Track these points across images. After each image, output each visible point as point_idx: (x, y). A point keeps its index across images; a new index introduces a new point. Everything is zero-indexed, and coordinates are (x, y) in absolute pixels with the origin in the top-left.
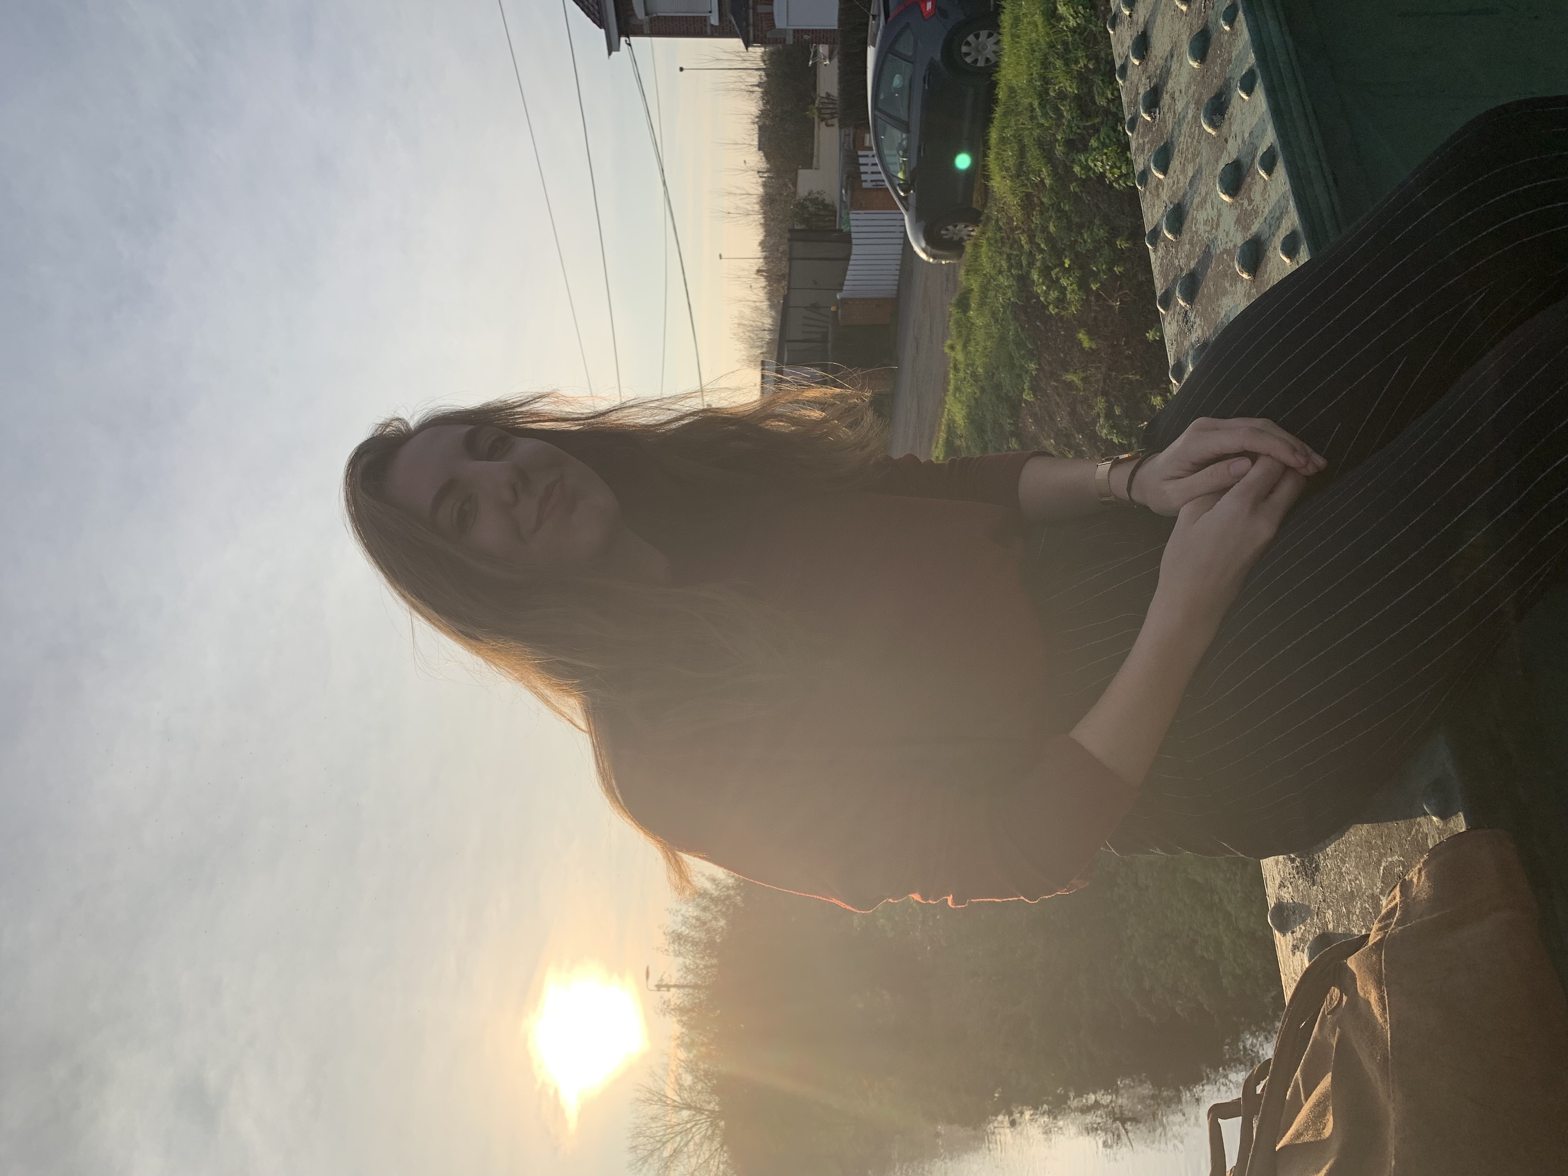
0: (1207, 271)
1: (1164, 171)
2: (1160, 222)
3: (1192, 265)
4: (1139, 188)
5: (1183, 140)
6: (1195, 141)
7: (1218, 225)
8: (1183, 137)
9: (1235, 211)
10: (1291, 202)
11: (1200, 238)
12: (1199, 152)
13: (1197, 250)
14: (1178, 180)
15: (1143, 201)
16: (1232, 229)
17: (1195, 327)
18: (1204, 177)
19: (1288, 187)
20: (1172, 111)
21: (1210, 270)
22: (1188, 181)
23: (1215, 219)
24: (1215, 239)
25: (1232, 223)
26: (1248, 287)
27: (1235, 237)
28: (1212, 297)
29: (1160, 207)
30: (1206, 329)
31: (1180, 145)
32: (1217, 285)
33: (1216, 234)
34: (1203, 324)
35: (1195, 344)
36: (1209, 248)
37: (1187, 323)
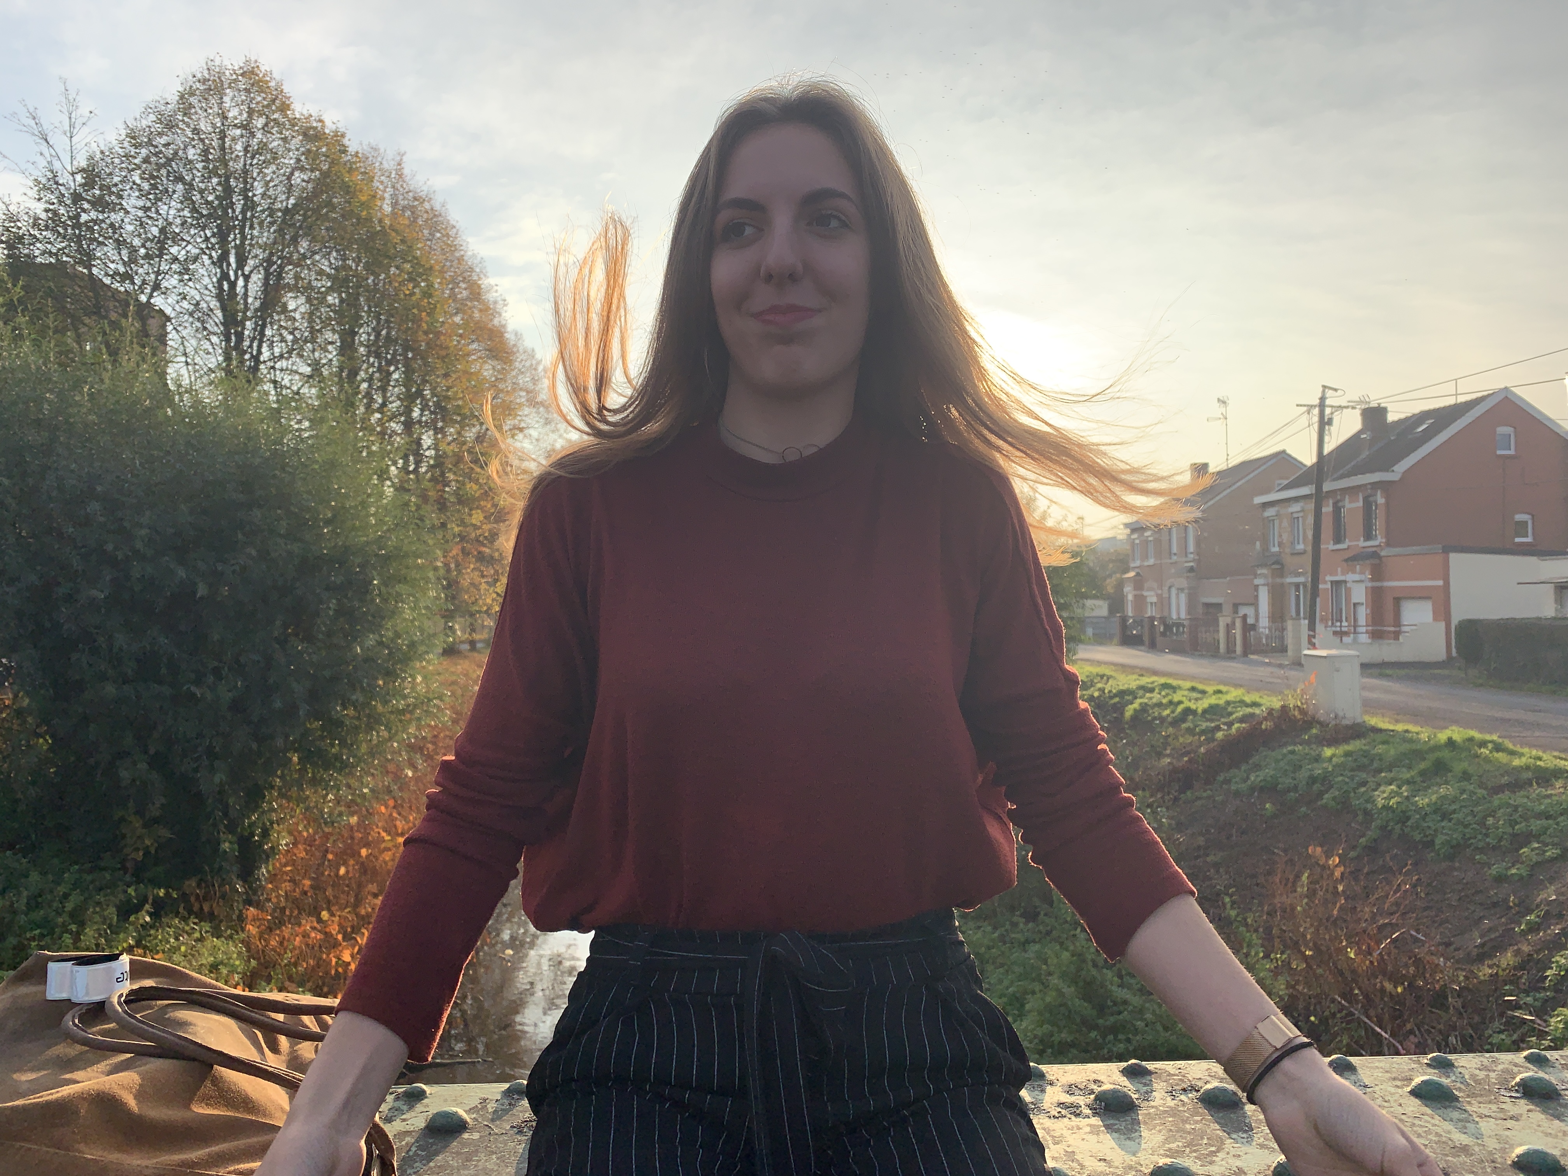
1: (1415, 1093)
4: (1430, 1056)
5: (1433, 1121)
8: (1437, 1122)
15: (1410, 1059)
17: (1169, 1099)
20: (1493, 1115)
21: (1218, 1127)
24: (1249, 1142)
25: (1245, 1165)
26: (1143, 1169)
27: (1221, 1165)
28: (1181, 1125)
29: (1375, 1079)
30: (1152, 1110)
31: (1427, 1115)
32: (1189, 1133)
33: (1254, 1143)
34: (1161, 1108)
35: (1147, 1096)
36: (1246, 1132)
37: (1184, 1090)
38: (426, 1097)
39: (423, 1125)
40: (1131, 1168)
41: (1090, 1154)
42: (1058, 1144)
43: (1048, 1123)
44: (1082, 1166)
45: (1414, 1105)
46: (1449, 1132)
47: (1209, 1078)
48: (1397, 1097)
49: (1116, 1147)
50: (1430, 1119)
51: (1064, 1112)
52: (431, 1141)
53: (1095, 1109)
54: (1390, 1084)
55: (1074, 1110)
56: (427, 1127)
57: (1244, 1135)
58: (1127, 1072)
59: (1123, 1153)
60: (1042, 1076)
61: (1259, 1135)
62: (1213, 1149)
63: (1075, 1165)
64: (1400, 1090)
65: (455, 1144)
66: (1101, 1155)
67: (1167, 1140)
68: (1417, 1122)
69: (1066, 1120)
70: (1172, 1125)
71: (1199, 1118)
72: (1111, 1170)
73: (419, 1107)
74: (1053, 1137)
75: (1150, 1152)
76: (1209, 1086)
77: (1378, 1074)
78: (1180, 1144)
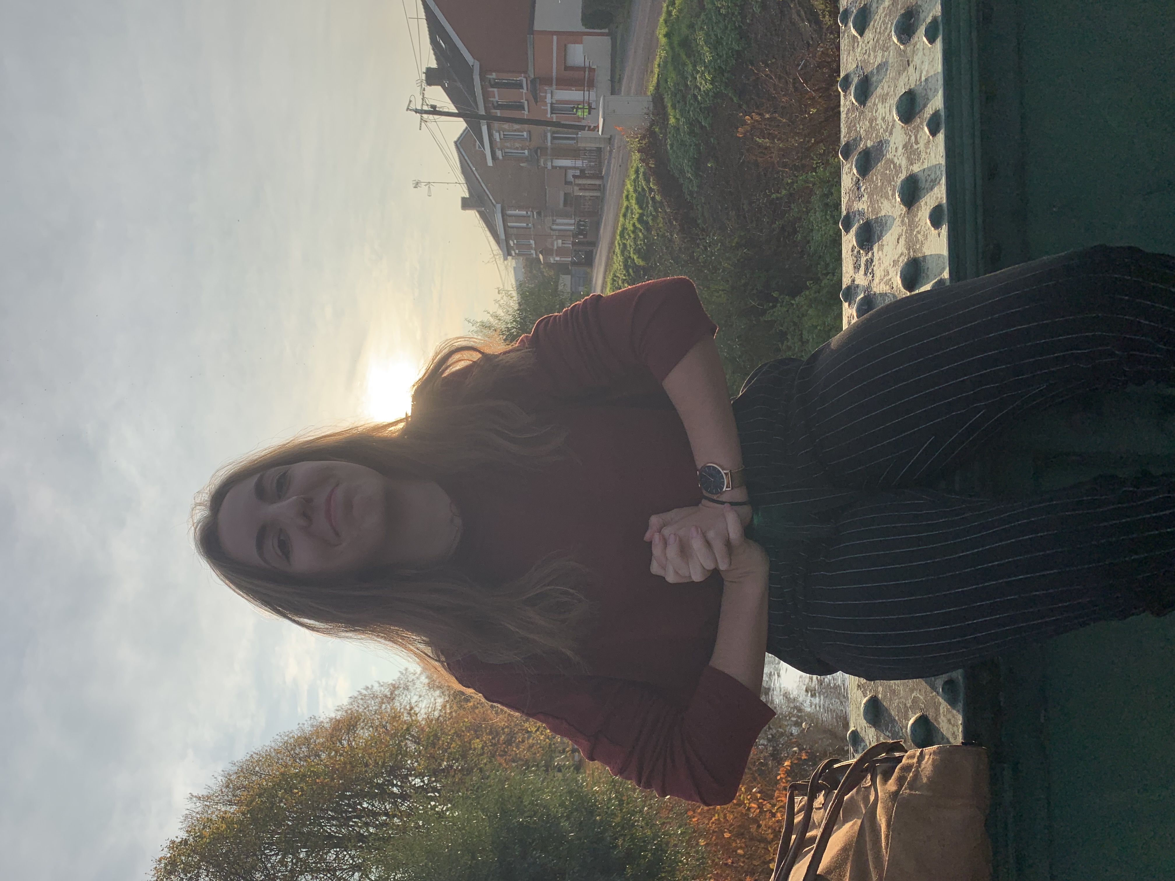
0: (878, 163)
1: (861, 33)
2: (852, 76)
3: (869, 144)
4: (841, 25)
5: (878, 20)
6: (886, 34)
7: (891, 133)
8: (878, 17)
9: (905, 136)
10: (943, 178)
11: (877, 127)
12: (887, 48)
13: (874, 135)
14: (870, 54)
15: (842, 38)
16: (900, 150)
17: (863, 199)
18: (888, 76)
19: (943, 162)
21: (880, 164)
22: (876, 64)
23: (891, 124)
24: (887, 142)
25: (901, 143)
26: (903, 213)
27: (902, 159)
28: (878, 189)
29: (853, 60)
30: (870, 210)
31: (874, 24)
32: (883, 183)
33: (889, 139)
34: (869, 203)
35: (861, 213)
36: (882, 145)
37: (858, 189)
38: (856, 729)
39: (873, 729)
40: (903, 221)
41: (895, 250)
42: (888, 272)
43: (877, 281)
44: (902, 254)
45: (869, 34)
46: (884, 8)
47: (851, 173)
48: (864, 45)
49: (890, 232)
50: (877, 22)
51: (870, 271)
52: (883, 721)
53: (868, 249)
54: (856, 51)
55: (870, 263)
56: (875, 727)
57: (884, 146)
58: (847, 229)
59: (893, 227)
60: (849, 288)
61: (884, 136)
62: (892, 166)
63: (901, 260)
64: (860, 44)
65: (885, 703)
66: (895, 242)
67: (887, 198)
68: (878, 30)
69: (875, 269)
70: (879, 195)
71: (875, 177)
72: (904, 234)
73: (862, 734)
74: (884, 276)
75: (894, 208)
76: (855, 171)
77: (850, 59)
78: (889, 189)
